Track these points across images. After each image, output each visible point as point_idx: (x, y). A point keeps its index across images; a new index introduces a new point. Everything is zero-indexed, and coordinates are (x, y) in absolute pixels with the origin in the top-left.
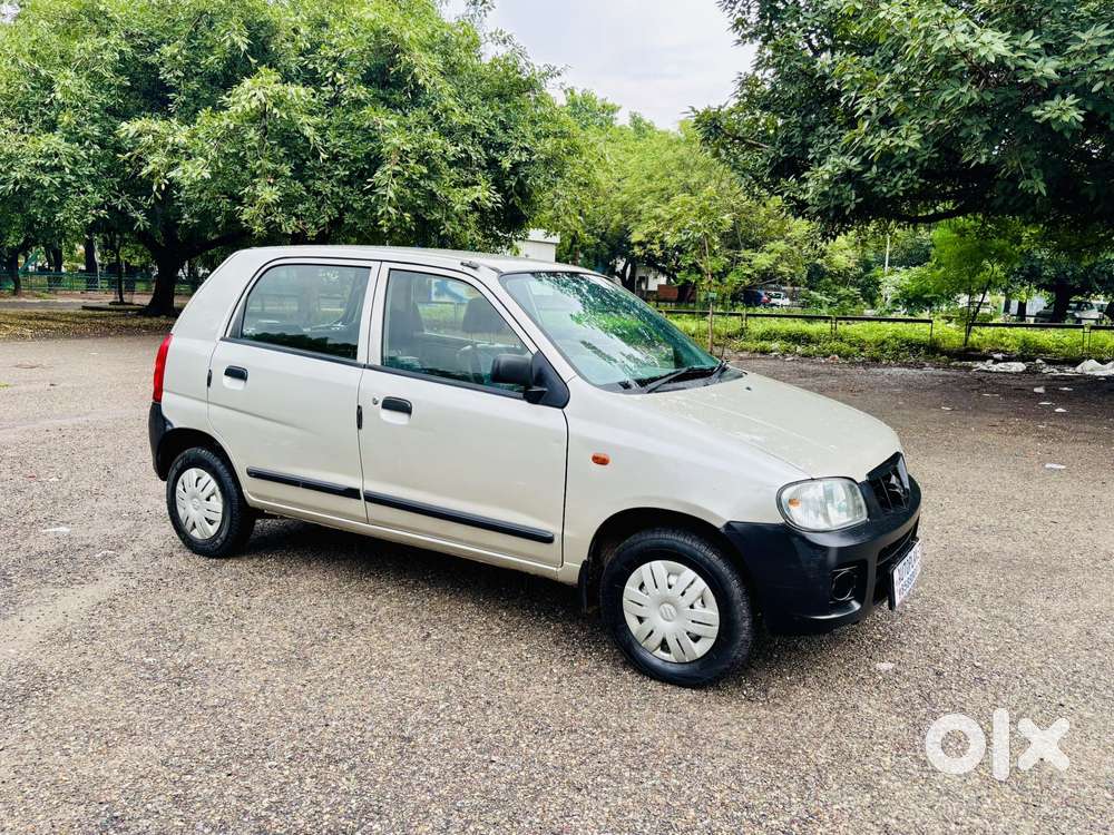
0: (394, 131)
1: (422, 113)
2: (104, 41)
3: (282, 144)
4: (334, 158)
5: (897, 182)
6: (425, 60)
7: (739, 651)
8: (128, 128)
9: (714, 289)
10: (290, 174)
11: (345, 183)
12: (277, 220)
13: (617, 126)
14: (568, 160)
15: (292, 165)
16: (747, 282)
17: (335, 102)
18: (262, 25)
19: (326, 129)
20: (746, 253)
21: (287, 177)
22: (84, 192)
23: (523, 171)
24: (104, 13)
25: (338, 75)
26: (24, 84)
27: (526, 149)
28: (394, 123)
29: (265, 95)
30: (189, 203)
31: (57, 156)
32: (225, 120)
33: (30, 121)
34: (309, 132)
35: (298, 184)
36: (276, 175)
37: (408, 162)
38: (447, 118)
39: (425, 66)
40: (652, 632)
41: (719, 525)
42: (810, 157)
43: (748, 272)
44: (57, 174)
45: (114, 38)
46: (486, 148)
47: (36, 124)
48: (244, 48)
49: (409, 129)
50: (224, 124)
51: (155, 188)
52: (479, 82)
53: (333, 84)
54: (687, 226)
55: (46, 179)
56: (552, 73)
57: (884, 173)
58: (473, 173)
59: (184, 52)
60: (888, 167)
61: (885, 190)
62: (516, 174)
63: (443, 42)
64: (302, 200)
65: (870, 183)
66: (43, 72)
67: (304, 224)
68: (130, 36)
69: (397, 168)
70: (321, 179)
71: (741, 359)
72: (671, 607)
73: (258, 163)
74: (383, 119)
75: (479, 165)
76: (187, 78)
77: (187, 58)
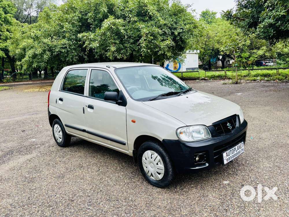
0: (144, 28)
1: (152, 22)
2: (74, 14)
3: (116, 35)
4: (130, 37)
5: (287, 26)
6: (152, 8)
7: (170, 178)
8: (80, 36)
9: (237, 63)
10: (118, 43)
11: (133, 44)
12: (116, 55)
13: (217, 18)
14: (194, 30)
15: (119, 40)
16: (256, 59)
17: (129, 22)
18: (111, 5)
19: (127, 30)
20: (255, 51)
21: (118, 44)
22: (73, 53)
23: (181, 35)
24: (74, 7)
25: (130, 15)
26: (58, 28)
27: (182, 28)
28: (144, 26)
29: (110, 23)
30: (97, 53)
31: (65, 44)
32: (102, 31)
33: (60, 37)
34: (122, 31)
35: (121, 45)
36: (115, 43)
37: (148, 36)
38: (159, 23)
39: (152, 9)
40: (149, 171)
41: (161, 140)
42: (259, 21)
43: (256, 56)
44: (66, 49)
45: (77, 13)
46: (171, 29)
47: (61, 37)
48: (106, 11)
49: (149, 27)
50: (101, 32)
51: (87, 50)
52: (168, 11)
53: (129, 17)
54: (227, 45)
55: (63, 51)
56: (189, 6)
57: (283, 23)
58: (167, 37)
59: (93, 15)
60: (284, 21)
61: (283, 28)
62: (179, 36)
63: (158, 2)
64: (122, 49)
65: (278, 27)
66: (62, 24)
67: (123, 56)
68: (81, 12)
69: (145, 38)
70: (127, 43)
71: (247, 83)
72: (152, 164)
73: (110, 41)
74: (141, 25)
75: (169, 35)
76: (95, 21)
77: (94, 16)
